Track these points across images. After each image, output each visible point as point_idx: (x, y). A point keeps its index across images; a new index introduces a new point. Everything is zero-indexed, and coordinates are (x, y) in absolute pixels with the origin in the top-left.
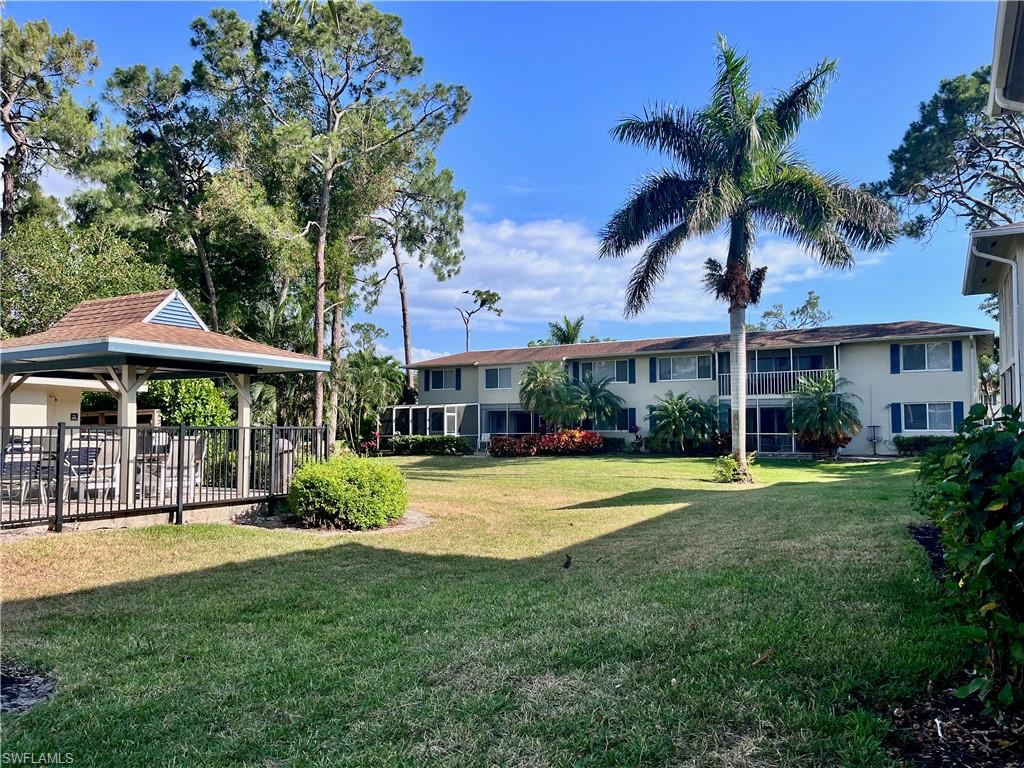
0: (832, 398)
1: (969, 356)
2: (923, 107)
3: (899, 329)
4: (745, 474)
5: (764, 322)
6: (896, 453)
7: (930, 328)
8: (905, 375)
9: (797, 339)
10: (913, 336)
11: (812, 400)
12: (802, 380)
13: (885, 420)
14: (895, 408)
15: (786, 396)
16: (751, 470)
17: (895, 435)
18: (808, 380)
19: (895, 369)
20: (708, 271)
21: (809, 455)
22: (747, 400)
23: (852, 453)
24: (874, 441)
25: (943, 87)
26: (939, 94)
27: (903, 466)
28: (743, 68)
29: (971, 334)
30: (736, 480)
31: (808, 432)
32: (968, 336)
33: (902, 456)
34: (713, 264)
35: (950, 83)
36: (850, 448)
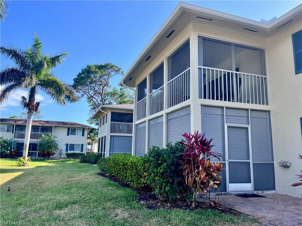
0: (52, 142)
1: (86, 133)
2: (83, 70)
3: (70, 124)
4: (27, 164)
5: (22, 116)
6: (66, 157)
7: (78, 125)
8: (70, 136)
9: (42, 123)
10: (74, 126)
11: (45, 141)
12: (43, 136)
13: (64, 148)
14: (67, 145)
15: (38, 140)
16: (28, 162)
17: (66, 152)
18: (45, 136)
19: (68, 134)
20: (22, 100)
21: (42, 158)
22: (30, 141)
23: (55, 157)
24: (60, 154)
25: (88, 66)
26: (86, 68)
27: (69, 161)
28: (40, 45)
29: (87, 127)
30: (23, 166)
31: (43, 151)
32: (86, 128)
33: (67, 158)
34: (24, 98)
35: (89, 66)
36: (55, 156)
